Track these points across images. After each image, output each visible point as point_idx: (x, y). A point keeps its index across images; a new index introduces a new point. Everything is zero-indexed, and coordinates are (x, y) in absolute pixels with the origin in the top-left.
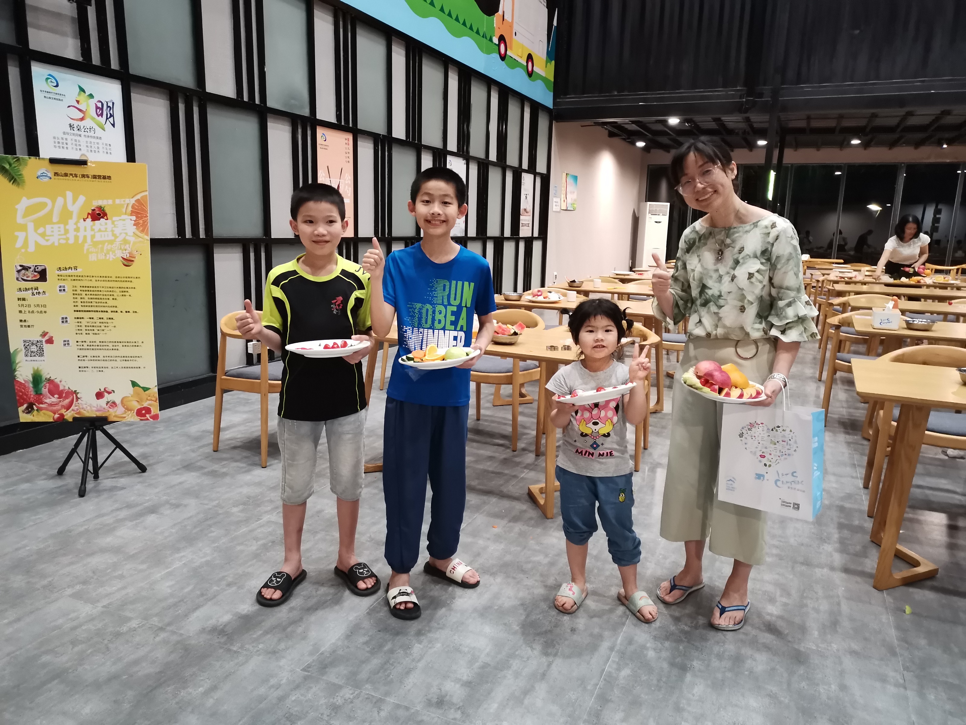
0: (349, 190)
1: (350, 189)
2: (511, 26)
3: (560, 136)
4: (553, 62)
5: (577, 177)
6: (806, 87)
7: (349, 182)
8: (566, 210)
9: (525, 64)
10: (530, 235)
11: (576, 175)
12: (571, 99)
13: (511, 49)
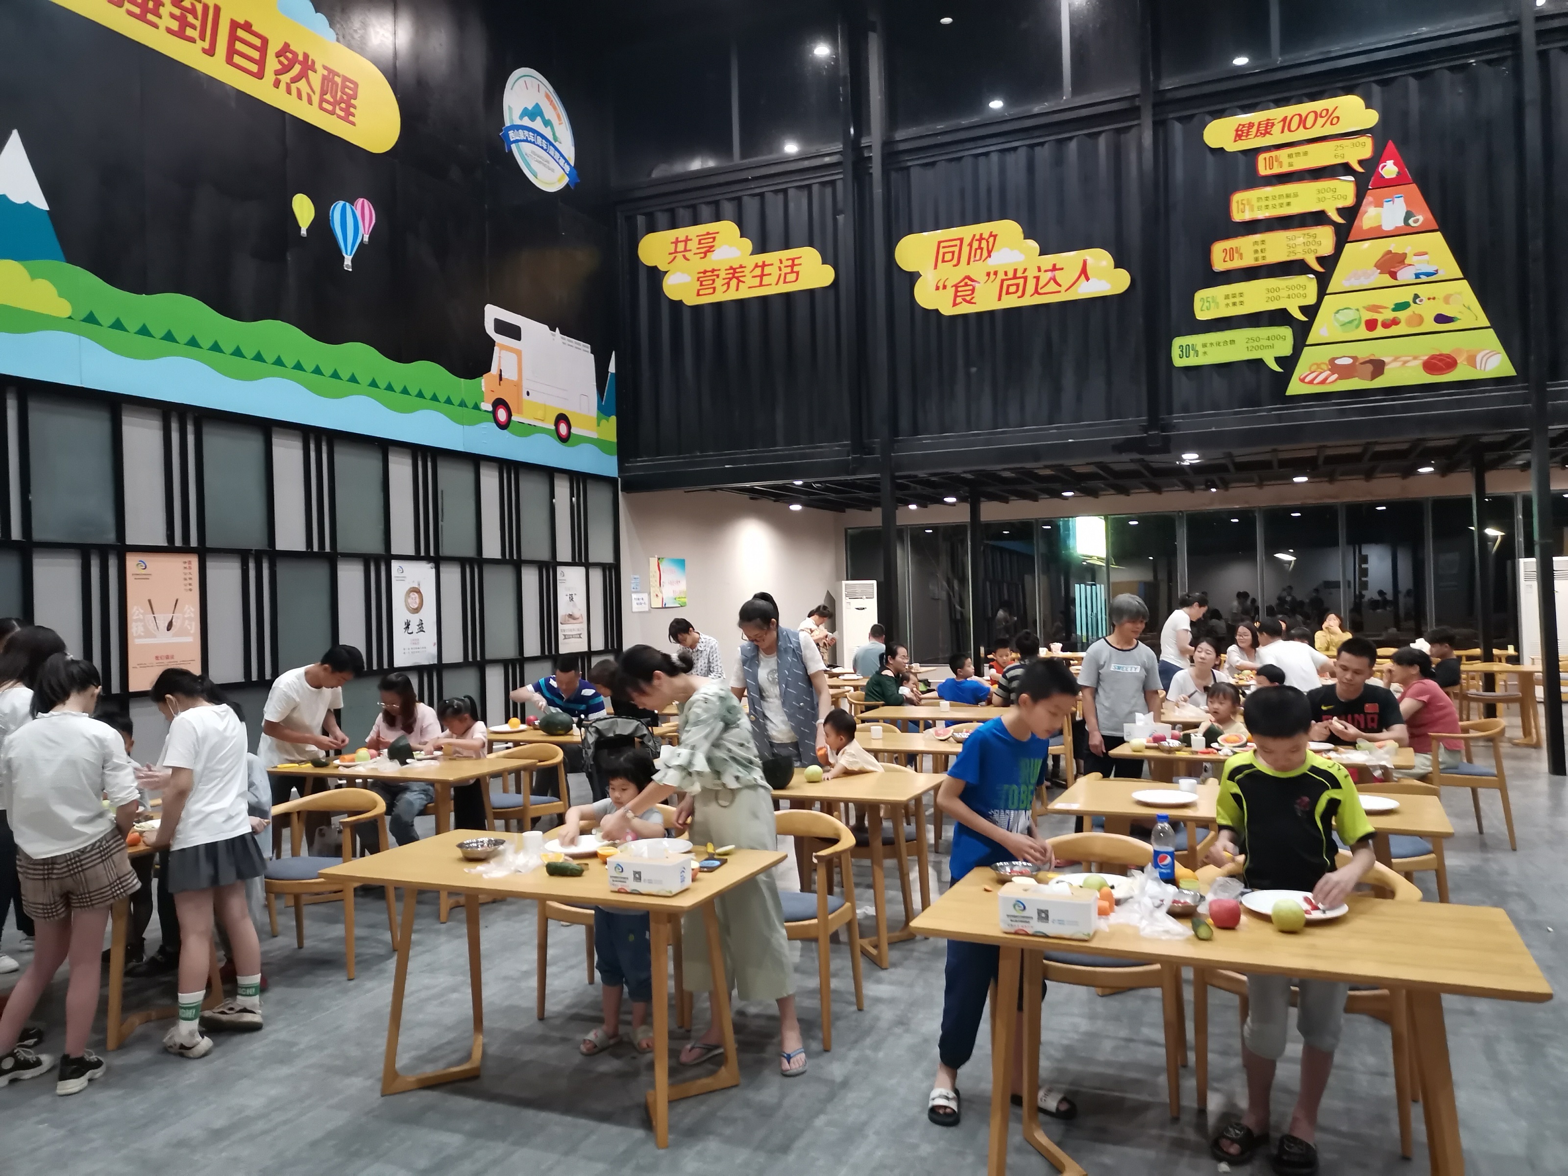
0: (190, 625)
1: (193, 624)
2: (518, 385)
3: (634, 510)
4: (613, 419)
5: (684, 560)
6: (926, 439)
7: (192, 615)
8: (662, 608)
9: (553, 427)
10: (586, 649)
11: (682, 558)
12: (642, 463)
13: (520, 412)
